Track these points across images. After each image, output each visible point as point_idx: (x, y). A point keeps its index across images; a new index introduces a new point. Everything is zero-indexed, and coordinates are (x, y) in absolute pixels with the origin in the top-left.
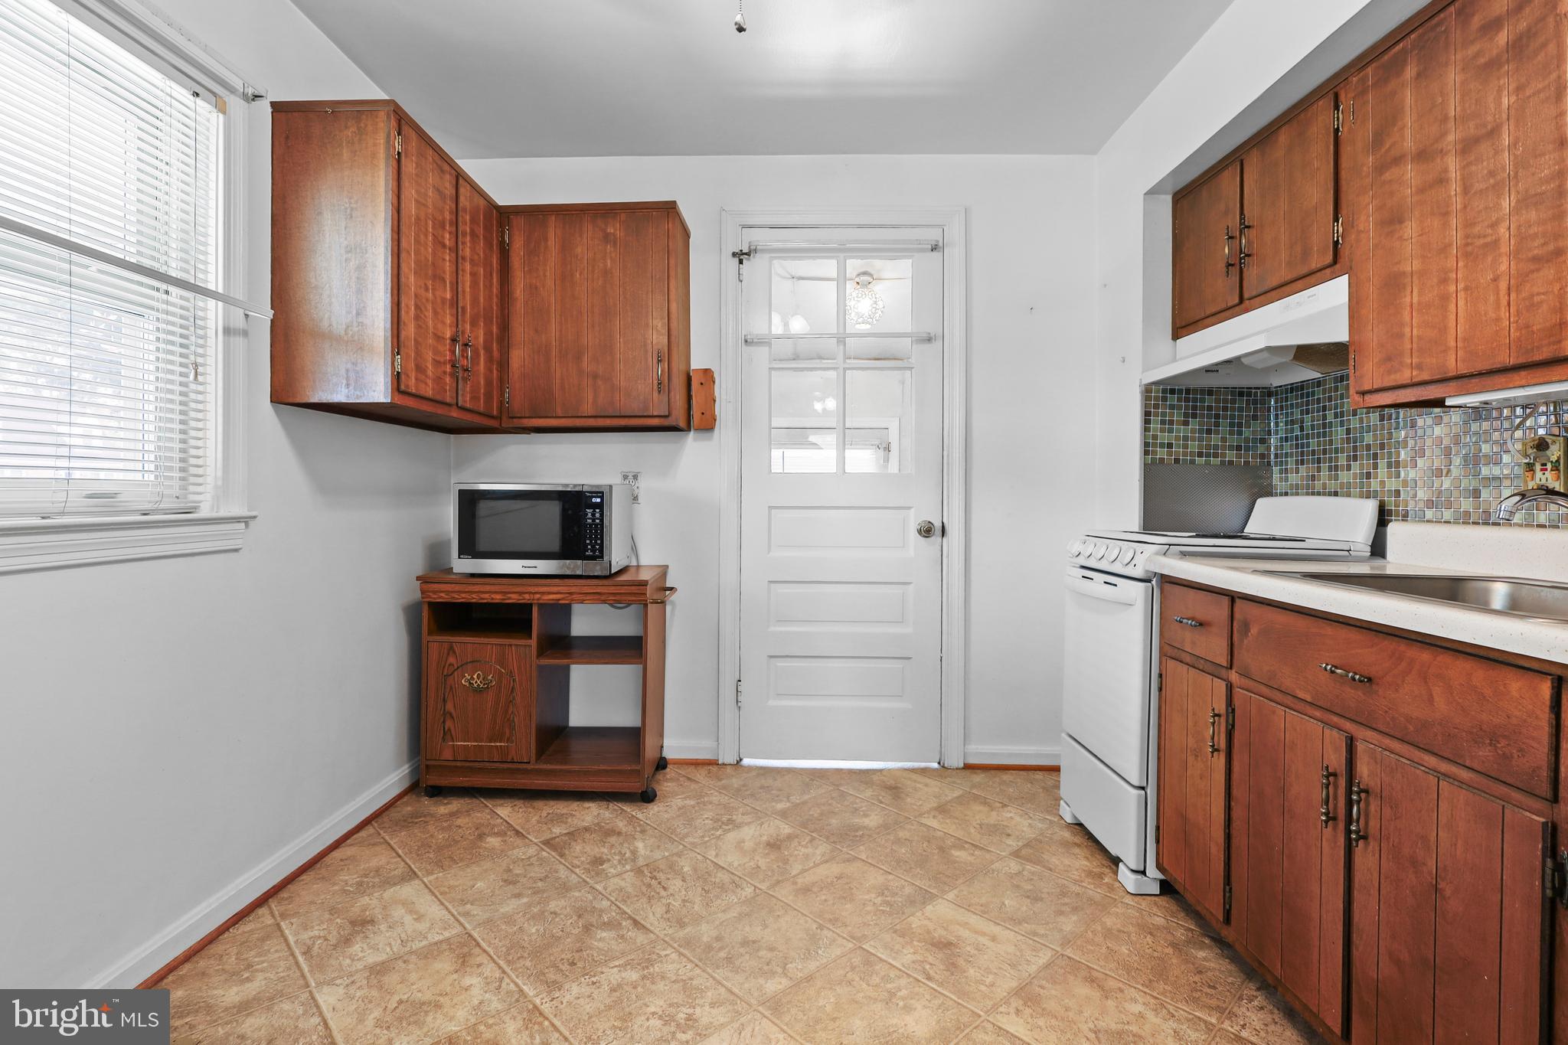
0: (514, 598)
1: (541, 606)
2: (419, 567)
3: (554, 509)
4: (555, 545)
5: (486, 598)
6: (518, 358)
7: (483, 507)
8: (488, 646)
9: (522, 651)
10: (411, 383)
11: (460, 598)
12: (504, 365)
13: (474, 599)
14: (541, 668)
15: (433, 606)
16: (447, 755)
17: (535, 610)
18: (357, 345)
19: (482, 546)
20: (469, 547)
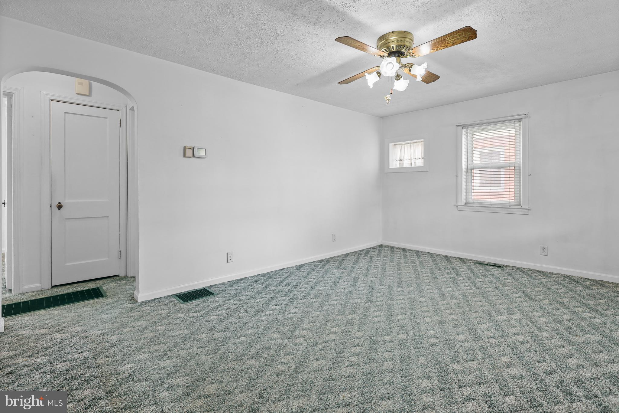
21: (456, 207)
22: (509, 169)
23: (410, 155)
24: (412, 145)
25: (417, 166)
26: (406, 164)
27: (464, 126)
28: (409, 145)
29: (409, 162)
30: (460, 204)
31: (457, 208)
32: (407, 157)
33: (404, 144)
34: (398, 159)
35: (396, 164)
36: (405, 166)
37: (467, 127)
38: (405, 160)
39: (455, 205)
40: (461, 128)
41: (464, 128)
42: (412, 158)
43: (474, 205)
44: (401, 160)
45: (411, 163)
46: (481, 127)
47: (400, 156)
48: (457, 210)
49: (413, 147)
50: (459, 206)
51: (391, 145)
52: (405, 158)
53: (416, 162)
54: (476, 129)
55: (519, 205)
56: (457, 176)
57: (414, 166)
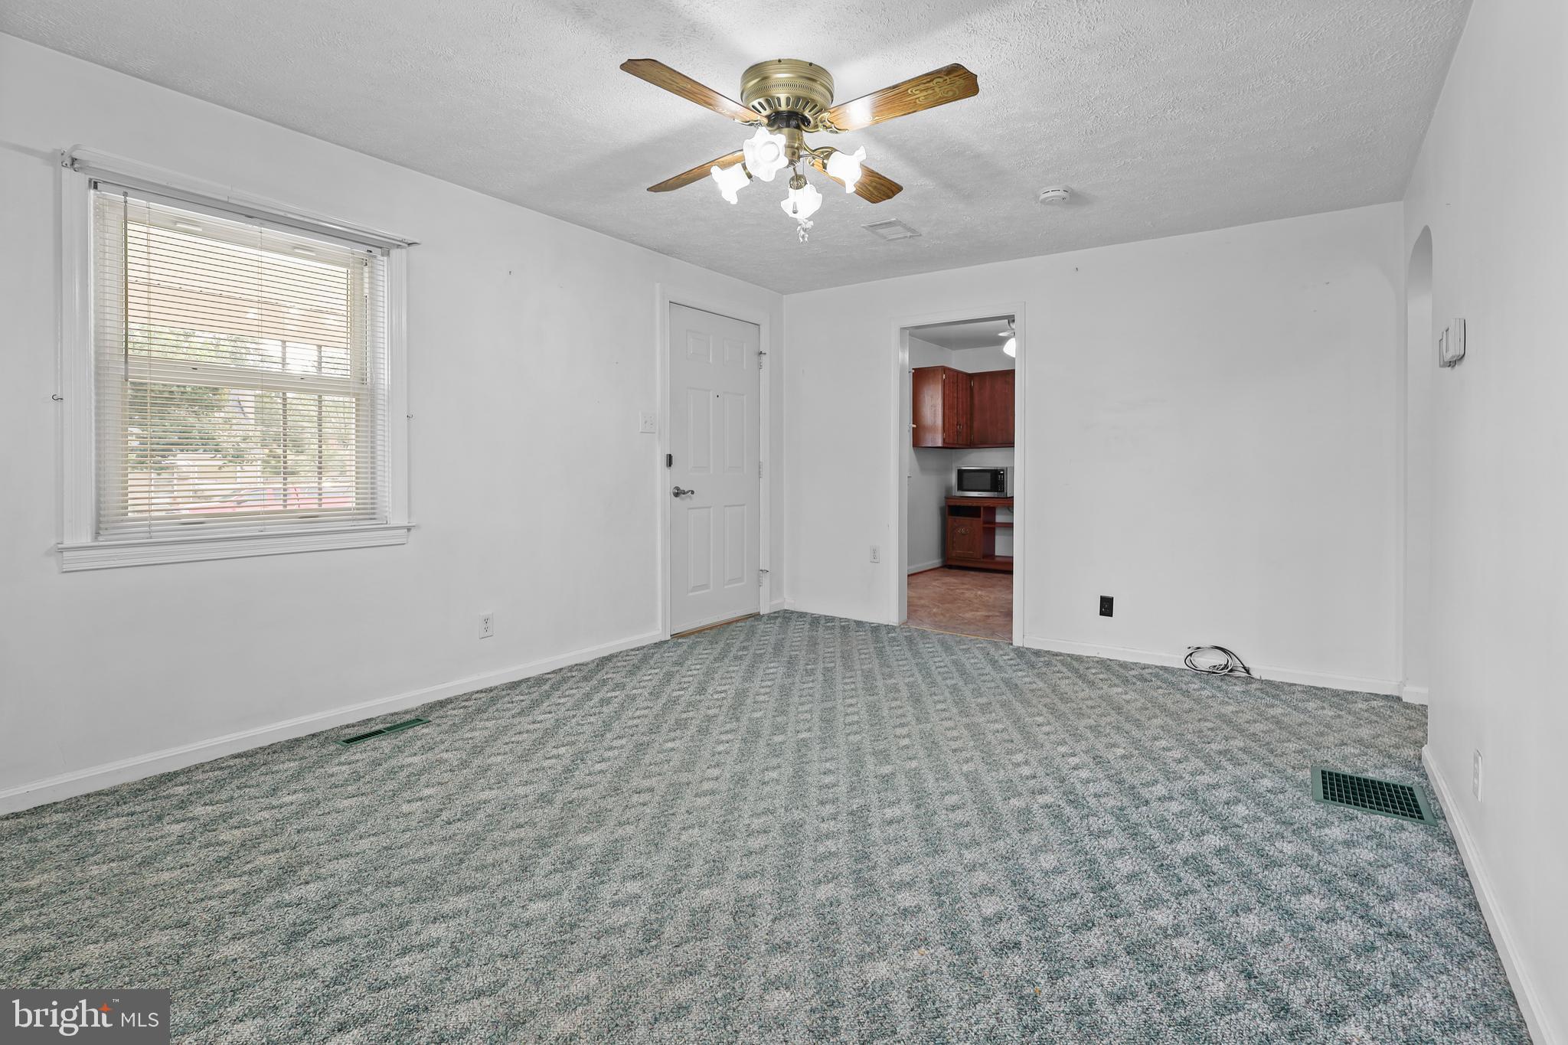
0: (975, 505)
1: (984, 507)
2: (944, 495)
3: (988, 475)
4: (989, 487)
5: (966, 504)
6: (976, 424)
7: (965, 475)
8: (967, 520)
9: (977, 523)
10: (947, 440)
11: (958, 504)
12: (971, 427)
13: (962, 504)
14: (984, 528)
15: (949, 506)
16: (954, 555)
17: (982, 509)
18: (933, 429)
19: (965, 488)
20: (961, 487)
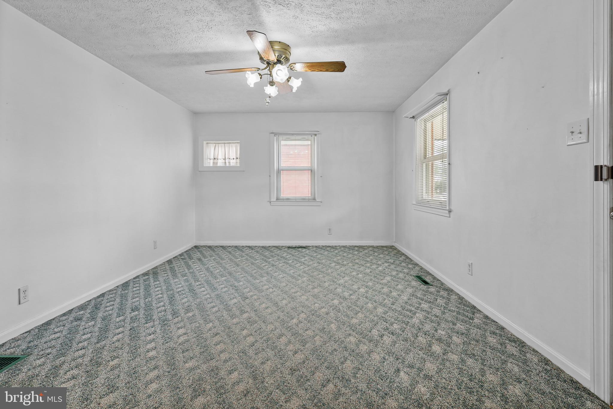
21: (269, 202)
22: (308, 172)
23: (224, 155)
24: (226, 145)
25: (231, 165)
26: (220, 163)
27: (275, 134)
28: (223, 145)
29: (223, 161)
30: (273, 200)
31: (270, 204)
32: (221, 156)
33: (218, 143)
34: (212, 157)
35: (210, 163)
36: (219, 165)
37: (278, 135)
38: (219, 160)
39: (268, 201)
40: (273, 135)
41: (275, 135)
42: (226, 158)
43: (283, 200)
44: (215, 159)
45: (226, 163)
46: (288, 137)
47: (214, 155)
48: (271, 205)
49: (227, 147)
50: (272, 201)
51: (205, 142)
52: (220, 157)
53: (230, 162)
54: (285, 137)
55: (314, 199)
56: (270, 176)
57: (228, 166)
